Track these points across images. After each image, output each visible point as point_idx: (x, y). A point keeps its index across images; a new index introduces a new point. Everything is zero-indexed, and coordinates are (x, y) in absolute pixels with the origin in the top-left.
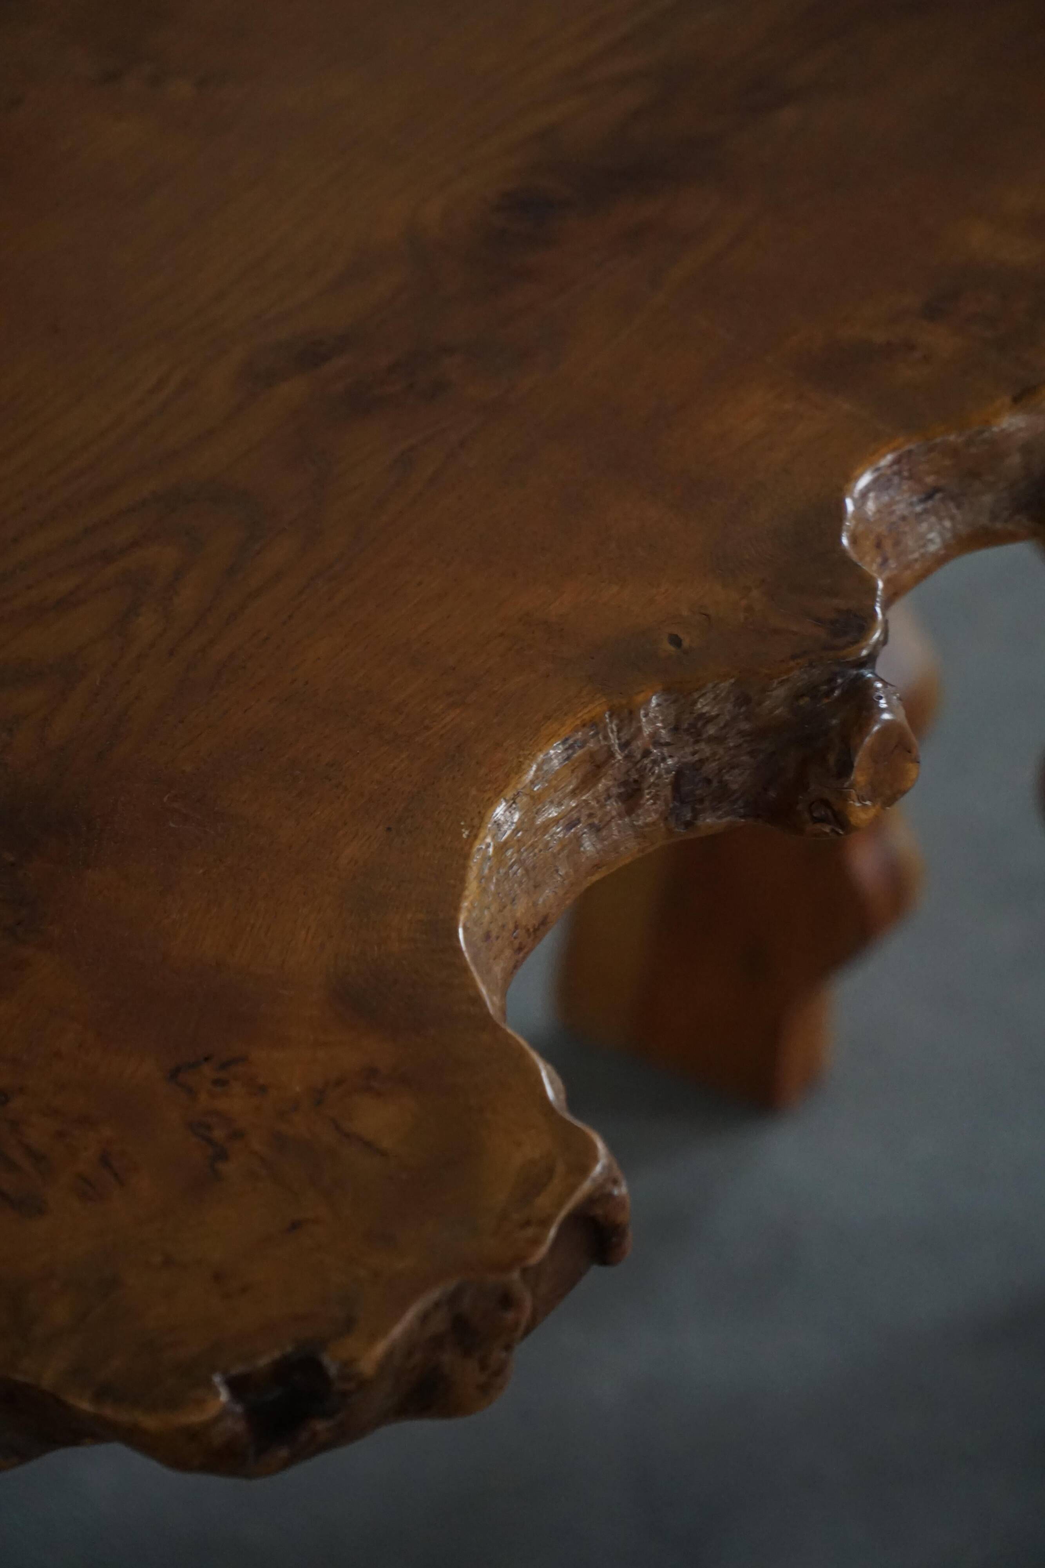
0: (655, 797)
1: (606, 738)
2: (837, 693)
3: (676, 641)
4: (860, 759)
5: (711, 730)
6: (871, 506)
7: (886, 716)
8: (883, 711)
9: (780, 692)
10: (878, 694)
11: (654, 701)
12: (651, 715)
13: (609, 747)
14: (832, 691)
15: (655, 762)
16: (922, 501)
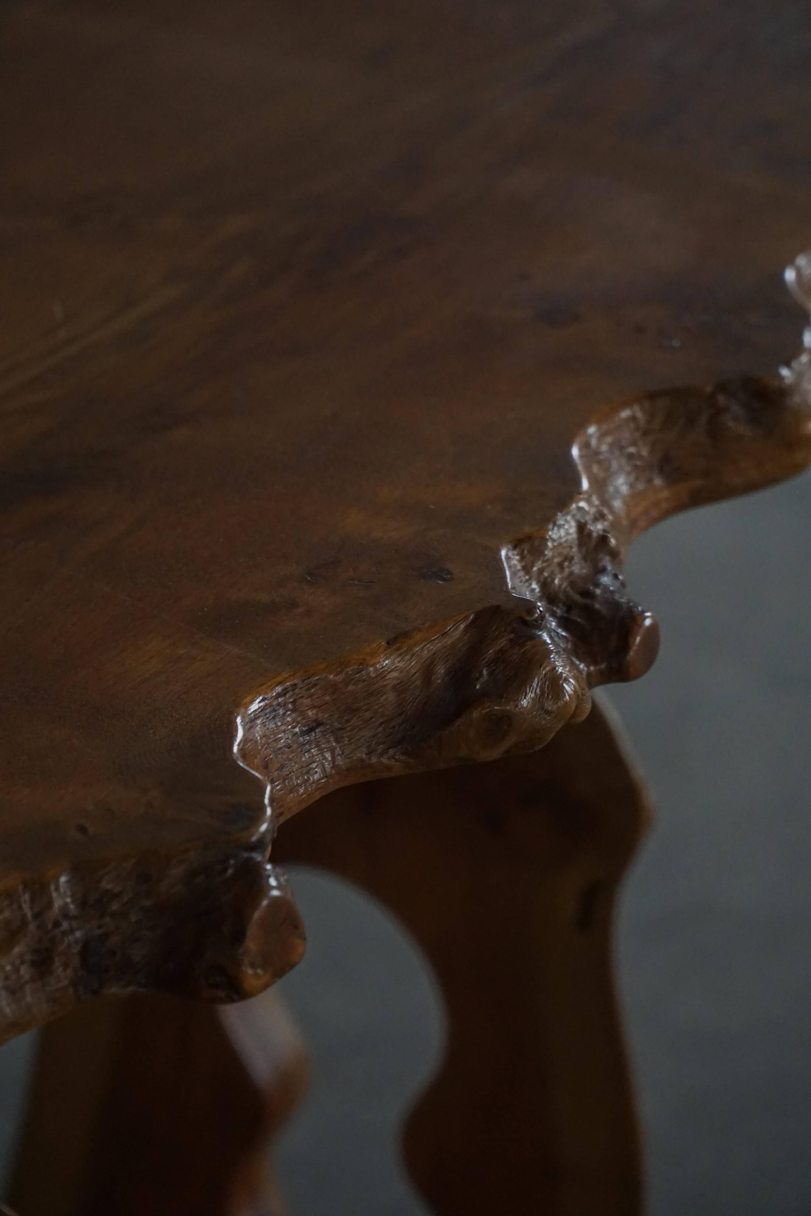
0: (66, 965)
1: (20, 907)
2: (230, 871)
3: (83, 830)
4: (253, 930)
5: (115, 906)
6: (258, 731)
7: (275, 893)
8: (273, 888)
9: (177, 871)
10: (267, 873)
11: (63, 879)
12: (62, 890)
13: (24, 915)
14: (225, 870)
15: (64, 934)
16: (303, 733)
